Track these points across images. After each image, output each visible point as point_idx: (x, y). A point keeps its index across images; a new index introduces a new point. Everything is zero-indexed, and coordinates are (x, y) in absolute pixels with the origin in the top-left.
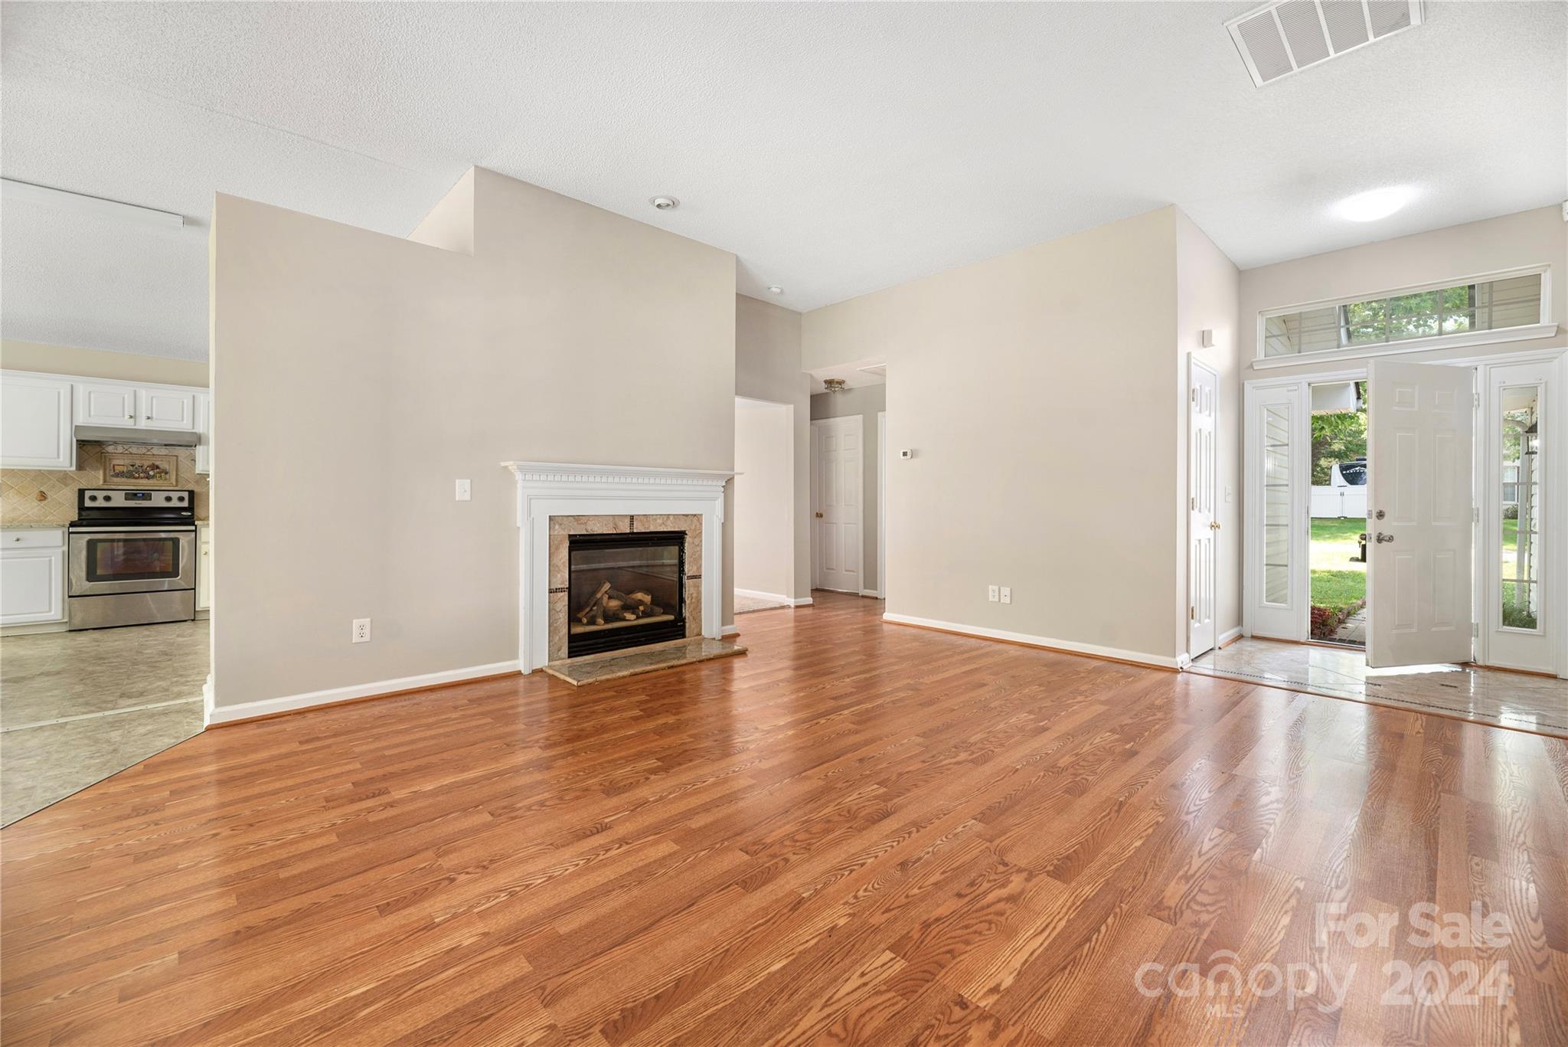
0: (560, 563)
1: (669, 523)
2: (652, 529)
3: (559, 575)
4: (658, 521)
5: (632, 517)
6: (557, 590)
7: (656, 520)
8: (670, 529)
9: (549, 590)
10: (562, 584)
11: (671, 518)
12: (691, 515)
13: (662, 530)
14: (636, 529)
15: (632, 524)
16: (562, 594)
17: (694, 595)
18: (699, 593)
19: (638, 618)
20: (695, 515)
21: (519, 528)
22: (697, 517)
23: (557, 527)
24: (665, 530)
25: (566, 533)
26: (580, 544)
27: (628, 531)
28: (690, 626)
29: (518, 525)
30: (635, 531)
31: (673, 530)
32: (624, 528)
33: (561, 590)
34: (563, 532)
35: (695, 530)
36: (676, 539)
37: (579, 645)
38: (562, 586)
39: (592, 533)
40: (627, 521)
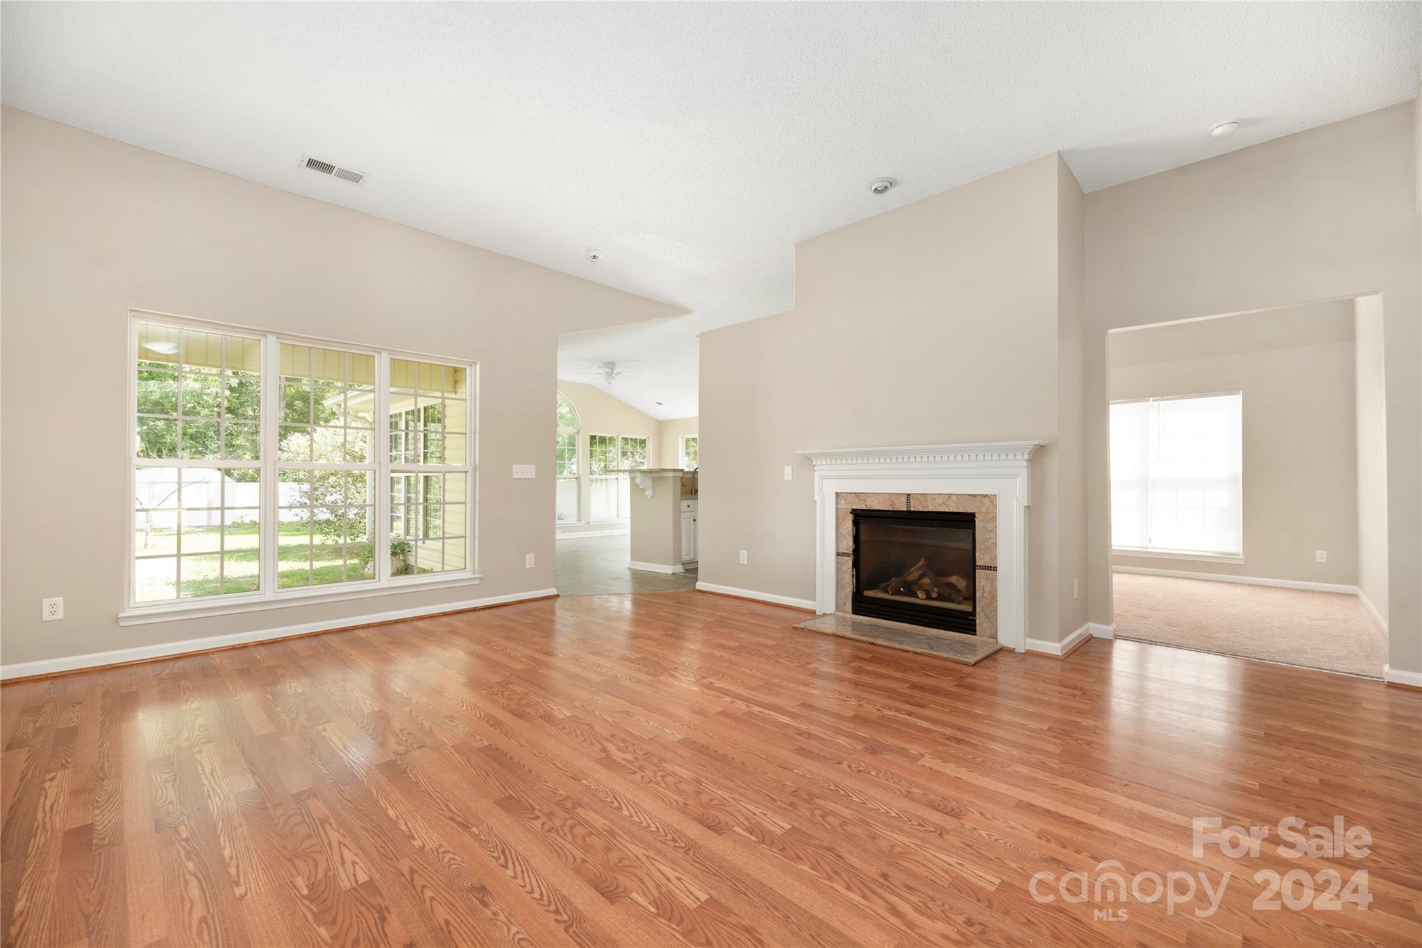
0: (845, 532)
1: (950, 503)
2: (931, 508)
3: (844, 542)
4: (937, 500)
5: (908, 495)
6: (843, 554)
7: (935, 499)
8: (951, 510)
9: (837, 553)
10: (847, 549)
11: (954, 498)
12: (982, 495)
13: (943, 510)
14: (913, 507)
15: (908, 502)
16: (847, 558)
17: (987, 589)
18: (994, 588)
19: (929, 598)
20: (987, 495)
21: (815, 501)
22: (991, 499)
23: (843, 502)
24: (947, 510)
25: (850, 507)
26: (862, 518)
27: (905, 510)
28: (980, 620)
29: (815, 499)
30: (912, 509)
31: (956, 511)
32: (902, 507)
33: (847, 555)
34: (847, 506)
35: (987, 513)
36: (963, 522)
37: (861, 605)
38: (847, 552)
39: (871, 508)
40: (904, 499)
